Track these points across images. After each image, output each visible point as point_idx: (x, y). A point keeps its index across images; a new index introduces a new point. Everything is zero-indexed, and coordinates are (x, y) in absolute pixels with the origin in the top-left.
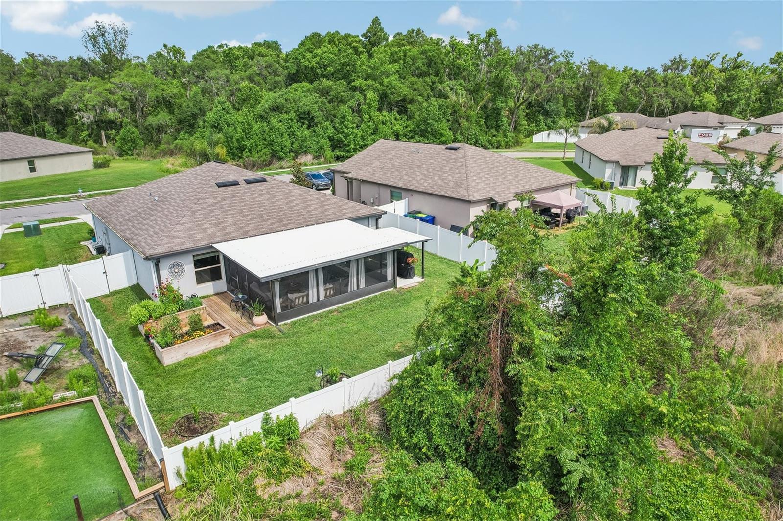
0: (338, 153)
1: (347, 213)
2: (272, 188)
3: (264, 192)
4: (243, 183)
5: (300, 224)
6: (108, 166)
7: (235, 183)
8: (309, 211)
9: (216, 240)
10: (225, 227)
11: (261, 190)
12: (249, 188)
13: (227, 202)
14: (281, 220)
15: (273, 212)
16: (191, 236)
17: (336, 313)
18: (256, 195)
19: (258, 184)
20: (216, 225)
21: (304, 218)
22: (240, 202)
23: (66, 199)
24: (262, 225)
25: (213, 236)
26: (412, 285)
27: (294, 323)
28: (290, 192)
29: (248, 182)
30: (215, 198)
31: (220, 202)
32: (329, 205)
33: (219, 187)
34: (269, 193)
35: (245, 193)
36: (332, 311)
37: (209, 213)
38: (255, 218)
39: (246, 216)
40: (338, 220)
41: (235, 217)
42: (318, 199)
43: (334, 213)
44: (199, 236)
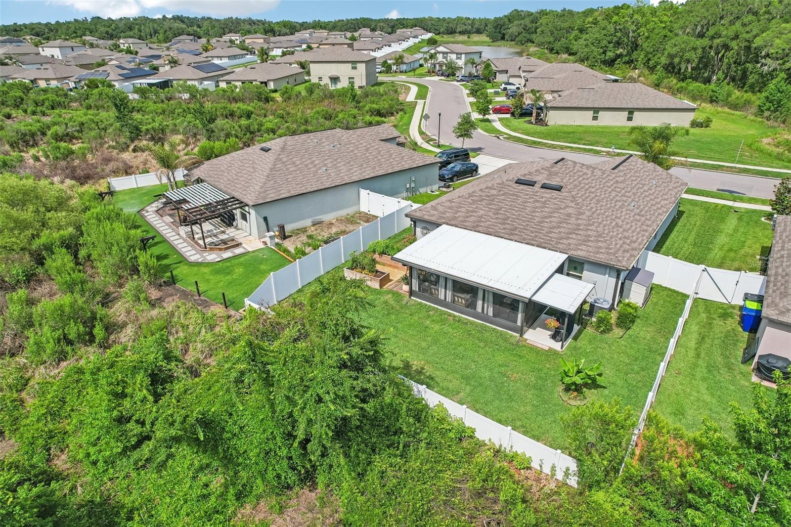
1: (581, 250)
2: (556, 198)
3: (543, 200)
4: (538, 186)
5: (525, 239)
6: (707, 126)
7: (532, 184)
8: (551, 232)
9: (453, 223)
10: (471, 216)
11: (542, 197)
12: (537, 192)
13: (503, 197)
14: (516, 228)
15: (520, 220)
16: (444, 213)
17: (451, 318)
18: (531, 200)
19: (549, 191)
20: (468, 211)
21: (536, 236)
22: (509, 201)
23: (597, 153)
24: (496, 226)
25: (455, 218)
26: (539, 346)
27: (420, 304)
28: (565, 208)
29: (544, 187)
30: (500, 191)
31: (499, 195)
32: (579, 234)
33: (516, 183)
34: (544, 203)
35: (527, 195)
36: (450, 315)
37: (478, 201)
38: (500, 219)
39: (497, 214)
40: (560, 252)
41: (489, 211)
42: (579, 225)
43: (570, 244)
44: (448, 215)
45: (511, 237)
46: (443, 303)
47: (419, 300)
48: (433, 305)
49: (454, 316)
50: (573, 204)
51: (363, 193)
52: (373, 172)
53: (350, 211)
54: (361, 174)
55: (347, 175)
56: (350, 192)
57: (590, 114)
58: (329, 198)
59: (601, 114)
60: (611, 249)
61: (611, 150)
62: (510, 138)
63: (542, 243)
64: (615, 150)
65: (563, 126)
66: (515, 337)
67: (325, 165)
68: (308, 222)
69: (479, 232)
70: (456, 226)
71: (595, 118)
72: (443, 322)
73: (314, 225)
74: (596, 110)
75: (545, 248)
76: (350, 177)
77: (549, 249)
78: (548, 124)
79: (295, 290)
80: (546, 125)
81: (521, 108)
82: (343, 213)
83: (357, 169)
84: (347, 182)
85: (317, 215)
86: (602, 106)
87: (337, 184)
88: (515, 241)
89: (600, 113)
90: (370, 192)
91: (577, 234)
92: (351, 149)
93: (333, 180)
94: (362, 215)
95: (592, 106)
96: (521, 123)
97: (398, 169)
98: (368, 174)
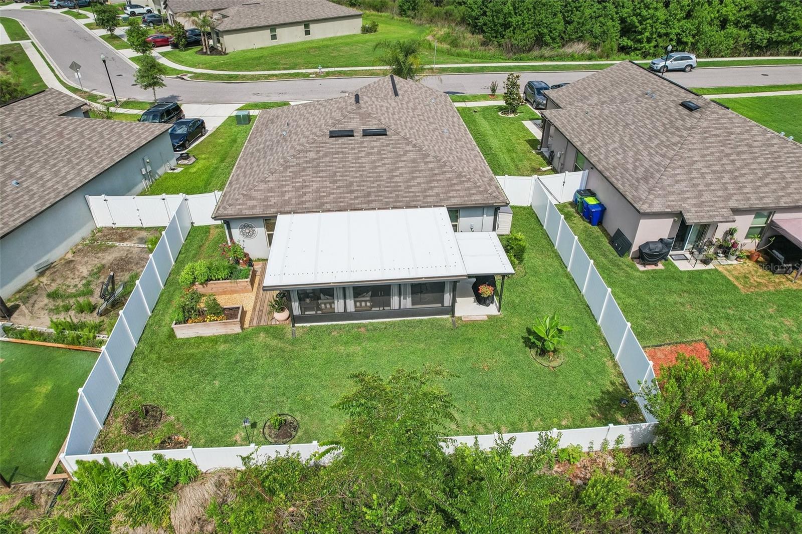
0: (626, 42)
1: (453, 197)
2: (388, 145)
3: (376, 150)
4: (358, 135)
5: (388, 203)
6: (375, 31)
7: (350, 134)
8: (409, 187)
9: (287, 209)
10: (305, 194)
11: (373, 148)
12: (362, 142)
13: (327, 159)
14: (369, 194)
15: (367, 181)
16: (267, 199)
17: (363, 329)
18: (363, 154)
19: (375, 138)
20: (297, 189)
21: (397, 196)
22: (339, 162)
23: (306, 76)
24: (344, 198)
25: (287, 202)
26: (477, 318)
27: (312, 328)
28: (405, 154)
29: (366, 133)
30: (318, 152)
31: (320, 158)
32: (440, 180)
33: (331, 137)
34: (379, 153)
35: (353, 149)
36: (359, 326)
37: (300, 172)
38: (343, 187)
39: (335, 182)
40: (435, 206)
41: (323, 181)
42: (432, 169)
43: (438, 195)
44: (273, 201)
45: (372, 206)
46: (345, 316)
47: (308, 325)
48: (330, 323)
49: (365, 326)
50: (410, 148)
51: (94, 201)
52: (95, 167)
53: (84, 232)
54: (79, 174)
55: (58, 183)
56: (74, 208)
57: (268, 33)
58: (47, 226)
59: (279, 31)
60: (479, 187)
61: (318, 70)
62: (197, 76)
63: (408, 202)
64: (323, 70)
65: (243, 51)
66: (446, 320)
67: (10, 176)
68: (30, 274)
69: (329, 211)
70: (295, 212)
71: (274, 37)
72: (357, 338)
73: (42, 274)
74: (273, 28)
75: (416, 207)
76: (67, 184)
77: (421, 207)
78: (227, 52)
79: (116, 391)
80: (226, 54)
81: (185, 37)
82: (76, 238)
83: (66, 169)
84: (66, 192)
85: (40, 257)
86: (277, 23)
87: (53, 201)
88: (379, 209)
89: (277, 30)
90: (107, 198)
91: (437, 181)
92: (34, 139)
93: (41, 197)
94: (106, 232)
95: (267, 24)
96: (190, 54)
97: (125, 153)
98: (90, 172)
